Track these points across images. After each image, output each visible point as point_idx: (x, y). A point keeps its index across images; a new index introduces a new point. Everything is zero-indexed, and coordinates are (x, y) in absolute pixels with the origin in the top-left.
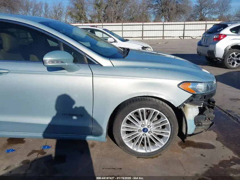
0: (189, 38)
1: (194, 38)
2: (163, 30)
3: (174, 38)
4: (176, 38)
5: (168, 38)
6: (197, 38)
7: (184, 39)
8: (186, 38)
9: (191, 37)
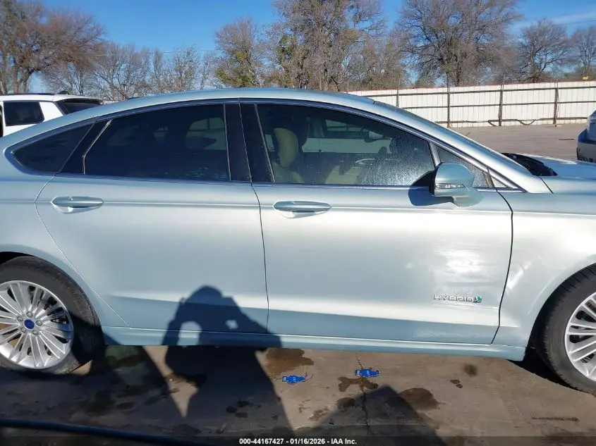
0: (513, 123)
1: (528, 123)
2: (448, 107)
3: (475, 125)
4: (481, 125)
5: (460, 125)
6: (535, 123)
7: (500, 125)
8: (507, 124)
9: (519, 121)
